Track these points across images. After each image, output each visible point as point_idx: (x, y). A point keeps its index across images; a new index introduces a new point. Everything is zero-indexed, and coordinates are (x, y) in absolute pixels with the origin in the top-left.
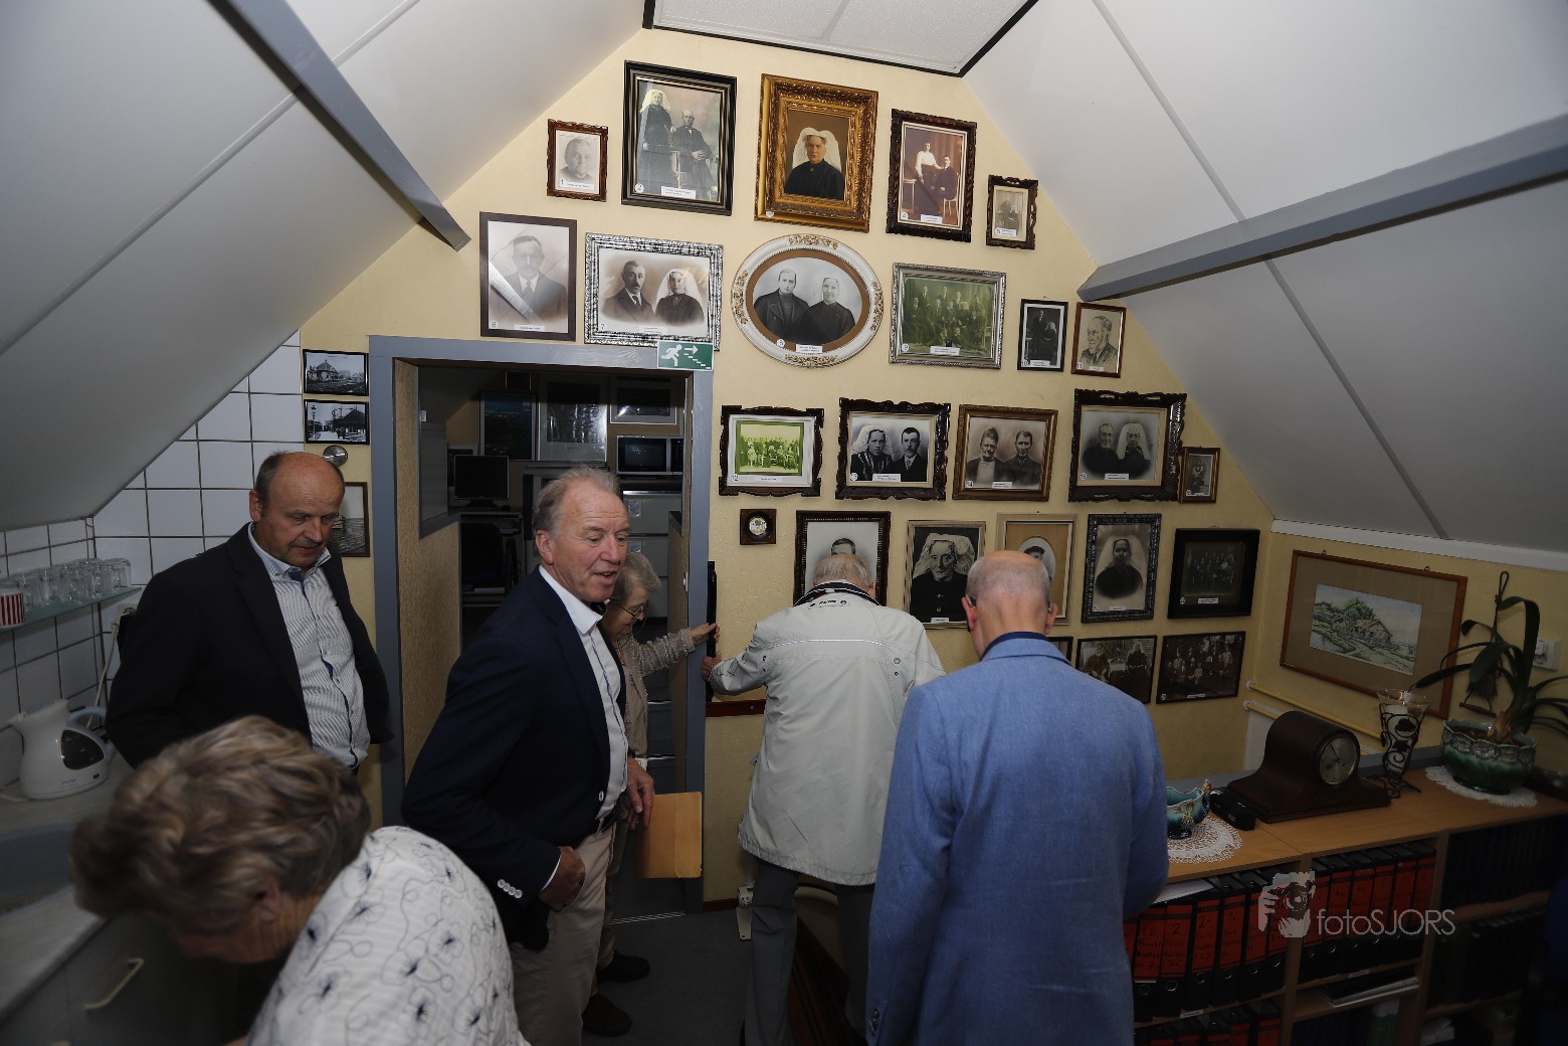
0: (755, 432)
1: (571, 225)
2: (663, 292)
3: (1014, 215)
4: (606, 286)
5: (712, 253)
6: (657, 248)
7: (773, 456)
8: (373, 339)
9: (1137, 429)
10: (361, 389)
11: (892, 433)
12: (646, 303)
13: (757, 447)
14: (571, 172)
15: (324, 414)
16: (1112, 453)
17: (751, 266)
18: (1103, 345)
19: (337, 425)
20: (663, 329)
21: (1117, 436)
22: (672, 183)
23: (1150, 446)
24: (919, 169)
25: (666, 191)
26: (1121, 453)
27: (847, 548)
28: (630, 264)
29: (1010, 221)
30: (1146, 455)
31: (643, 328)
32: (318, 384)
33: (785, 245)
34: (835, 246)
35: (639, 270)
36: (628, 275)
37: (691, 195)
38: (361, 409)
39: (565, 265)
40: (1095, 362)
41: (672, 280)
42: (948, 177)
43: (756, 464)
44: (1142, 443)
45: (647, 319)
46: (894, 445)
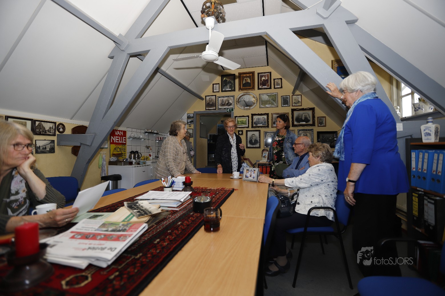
0: (240, 119)
1: (216, 96)
2: (227, 102)
3: (279, 84)
4: (220, 102)
5: (233, 96)
6: (226, 97)
7: (243, 123)
8: (194, 112)
9: (306, 114)
10: (193, 118)
11: (260, 118)
12: (225, 104)
13: (240, 121)
14: (215, 89)
15: (189, 121)
16: (302, 119)
17: (238, 97)
18: (298, 101)
19: (190, 122)
20: (227, 107)
21: (302, 116)
22: (228, 88)
23: (310, 117)
24: (262, 80)
25: (227, 90)
26: (303, 118)
27: (254, 135)
28: (223, 99)
29: (278, 84)
30: (309, 119)
31: (224, 107)
32: (189, 117)
33: (242, 94)
34: (250, 93)
35: (224, 100)
36: (222, 101)
37: (230, 89)
38: (193, 120)
39: (215, 101)
40: (296, 104)
41: (228, 100)
42: (267, 80)
43: (240, 124)
44: (308, 117)
45: (225, 106)
46: (261, 120)
